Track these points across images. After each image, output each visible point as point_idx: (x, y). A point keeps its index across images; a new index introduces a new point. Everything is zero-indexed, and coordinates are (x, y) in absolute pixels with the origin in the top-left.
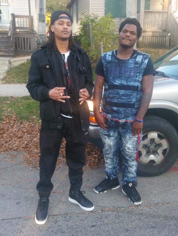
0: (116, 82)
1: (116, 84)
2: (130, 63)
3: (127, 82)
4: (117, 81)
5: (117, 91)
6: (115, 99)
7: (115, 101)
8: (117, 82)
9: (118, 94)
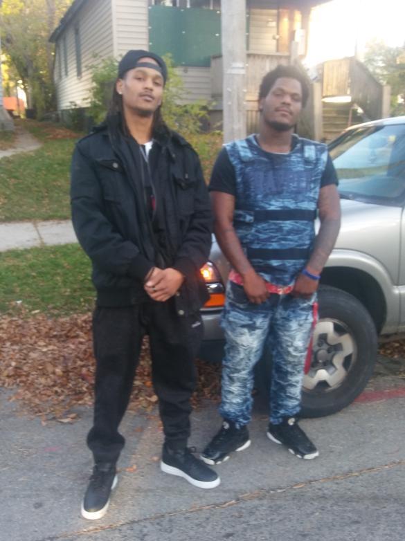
0: (271, 205)
1: (272, 208)
2: (293, 162)
3: (296, 203)
4: (273, 202)
5: (275, 224)
6: (273, 242)
7: (275, 246)
8: (275, 205)
9: (280, 229)
